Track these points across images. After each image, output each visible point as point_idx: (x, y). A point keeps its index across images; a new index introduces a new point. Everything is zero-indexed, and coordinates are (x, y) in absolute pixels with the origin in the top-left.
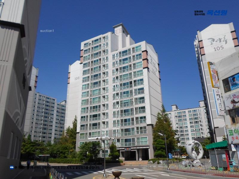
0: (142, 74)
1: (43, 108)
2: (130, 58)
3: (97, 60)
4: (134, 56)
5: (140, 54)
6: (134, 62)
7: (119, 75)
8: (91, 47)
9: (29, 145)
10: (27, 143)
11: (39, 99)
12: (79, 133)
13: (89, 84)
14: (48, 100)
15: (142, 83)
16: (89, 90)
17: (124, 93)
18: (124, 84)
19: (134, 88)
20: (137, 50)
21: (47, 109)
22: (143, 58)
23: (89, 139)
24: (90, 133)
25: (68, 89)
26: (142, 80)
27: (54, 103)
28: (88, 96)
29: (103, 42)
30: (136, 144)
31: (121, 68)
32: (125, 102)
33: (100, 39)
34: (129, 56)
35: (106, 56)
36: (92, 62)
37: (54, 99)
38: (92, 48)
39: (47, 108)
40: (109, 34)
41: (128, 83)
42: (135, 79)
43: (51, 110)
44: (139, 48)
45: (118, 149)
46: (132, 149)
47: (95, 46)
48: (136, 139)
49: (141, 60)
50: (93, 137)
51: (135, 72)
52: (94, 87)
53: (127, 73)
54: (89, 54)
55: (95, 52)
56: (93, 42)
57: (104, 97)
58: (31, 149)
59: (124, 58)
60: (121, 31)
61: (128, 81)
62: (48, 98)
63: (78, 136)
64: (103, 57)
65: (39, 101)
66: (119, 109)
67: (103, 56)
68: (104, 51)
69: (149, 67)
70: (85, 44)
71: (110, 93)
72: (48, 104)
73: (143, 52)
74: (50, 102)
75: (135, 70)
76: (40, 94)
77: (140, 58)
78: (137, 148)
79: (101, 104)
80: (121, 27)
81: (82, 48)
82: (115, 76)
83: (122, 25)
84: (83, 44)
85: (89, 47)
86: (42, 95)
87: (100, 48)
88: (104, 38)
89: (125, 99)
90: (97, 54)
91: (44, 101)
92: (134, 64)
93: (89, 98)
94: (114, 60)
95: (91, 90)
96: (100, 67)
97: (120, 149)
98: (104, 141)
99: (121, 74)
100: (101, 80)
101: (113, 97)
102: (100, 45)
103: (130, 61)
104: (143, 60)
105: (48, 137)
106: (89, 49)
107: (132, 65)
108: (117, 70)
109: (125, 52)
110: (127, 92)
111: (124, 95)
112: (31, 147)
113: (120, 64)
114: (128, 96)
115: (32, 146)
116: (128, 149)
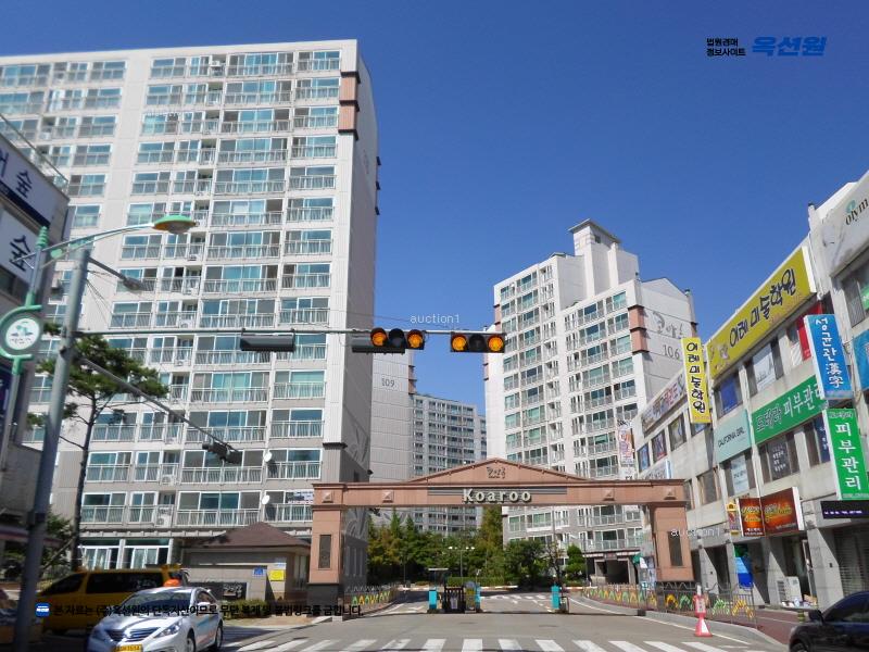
0: (631, 368)
1: (444, 437)
2: (602, 324)
3: (532, 331)
4: (611, 321)
5: (625, 316)
6: (613, 337)
7: (580, 371)
8: (514, 297)
9: (411, 545)
10: (405, 540)
11: (430, 414)
12: (506, 516)
13: (517, 394)
14: (455, 413)
15: (632, 393)
16: (519, 409)
17: (596, 417)
18: (595, 394)
19: (616, 404)
20: (616, 305)
21: (454, 439)
22: (631, 326)
23: (529, 530)
24: (530, 517)
25: (486, 394)
26: (631, 383)
27: (472, 420)
28: (518, 425)
29: (541, 282)
30: (627, 544)
31: (584, 352)
32: (598, 439)
33: (535, 274)
34: (601, 320)
35: (551, 320)
36: (521, 336)
37: (471, 406)
38: (519, 299)
39: (455, 434)
40: (553, 262)
41: (601, 391)
42: (617, 381)
43: (465, 440)
44: (621, 298)
45: (591, 556)
46: (619, 557)
47: (525, 293)
48: (626, 533)
49: (626, 332)
50: (536, 526)
51: (615, 363)
52: (530, 402)
53: (598, 365)
54: (513, 316)
55: (526, 311)
56: (518, 282)
57: (553, 426)
58: (418, 553)
59: (589, 325)
60: (589, 241)
61: (602, 386)
62: (454, 407)
63: (506, 523)
64: (545, 323)
65: (432, 418)
66: (587, 459)
67: (543, 320)
68: (546, 307)
69: (649, 349)
70: (503, 290)
71: (566, 417)
72: (455, 424)
73: (630, 309)
74: (460, 418)
75: (616, 358)
76: (432, 400)
77: (625, 326)
78: (631, 553)
79: (548, 444)
80: (587, 230)
81: (497, 299)
82: (573, 374)
83: (590, 224)
84: (497, 288)
85: (511, 299)
86: (437, 401)
87: (536, 301)
88: (544, 271)
89: (599, 432)
90: (530, 315)
91: (444, 416)
92: (613, 342)
93: (520, 429)
94: (569, 332)
95: (526, 408)
96: (539, 349)
97: (595, 555)
98: (560, 536)
99: (585, 369)
100: (544, 382)
101: (573, 427)
102: (536, 292)
103: (603, 335)
104: (632, 331)
105: (466, 518)
106: (513, 302)
107: (609, 345)
108: (576, 356)
109: (590, 310)
110: (602, 414)
111: (596, 422)
112: (416, 549)
113: (582, 342)
114: (603, 425)
115: (419, 544)
116: (610, 555)
